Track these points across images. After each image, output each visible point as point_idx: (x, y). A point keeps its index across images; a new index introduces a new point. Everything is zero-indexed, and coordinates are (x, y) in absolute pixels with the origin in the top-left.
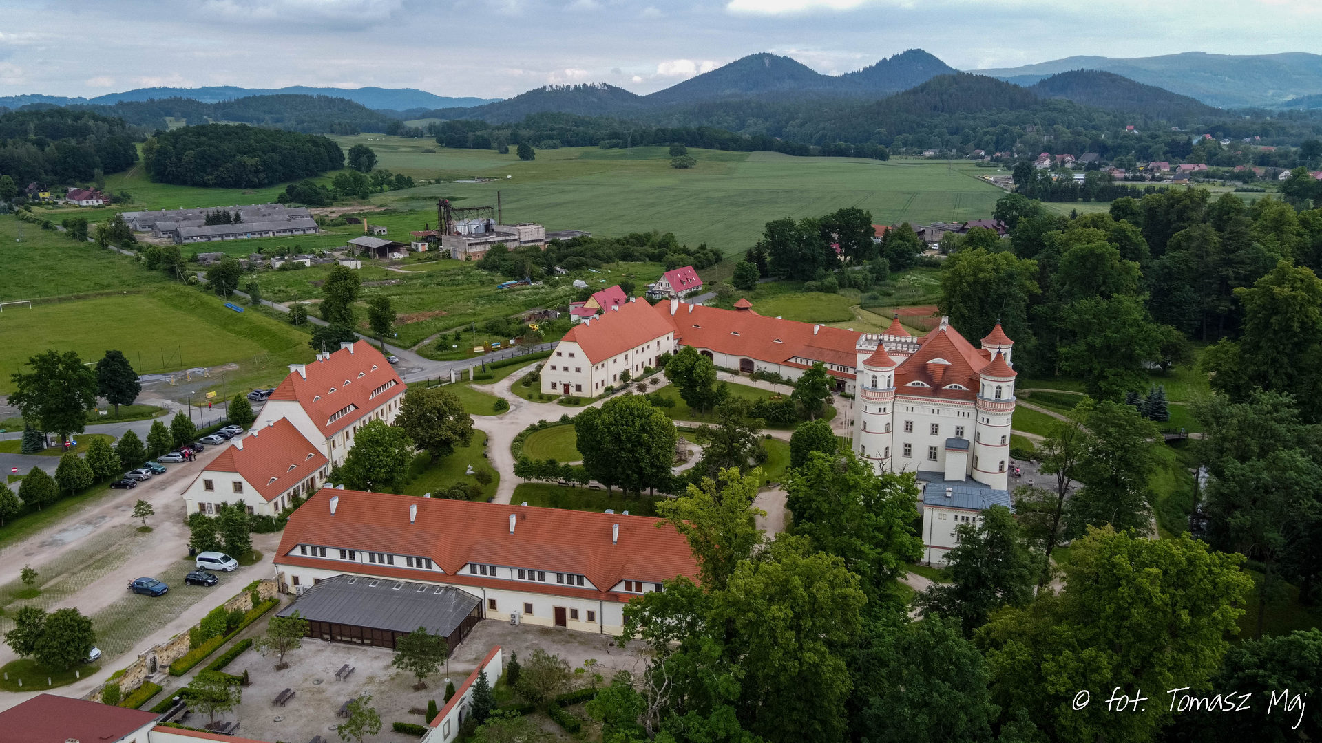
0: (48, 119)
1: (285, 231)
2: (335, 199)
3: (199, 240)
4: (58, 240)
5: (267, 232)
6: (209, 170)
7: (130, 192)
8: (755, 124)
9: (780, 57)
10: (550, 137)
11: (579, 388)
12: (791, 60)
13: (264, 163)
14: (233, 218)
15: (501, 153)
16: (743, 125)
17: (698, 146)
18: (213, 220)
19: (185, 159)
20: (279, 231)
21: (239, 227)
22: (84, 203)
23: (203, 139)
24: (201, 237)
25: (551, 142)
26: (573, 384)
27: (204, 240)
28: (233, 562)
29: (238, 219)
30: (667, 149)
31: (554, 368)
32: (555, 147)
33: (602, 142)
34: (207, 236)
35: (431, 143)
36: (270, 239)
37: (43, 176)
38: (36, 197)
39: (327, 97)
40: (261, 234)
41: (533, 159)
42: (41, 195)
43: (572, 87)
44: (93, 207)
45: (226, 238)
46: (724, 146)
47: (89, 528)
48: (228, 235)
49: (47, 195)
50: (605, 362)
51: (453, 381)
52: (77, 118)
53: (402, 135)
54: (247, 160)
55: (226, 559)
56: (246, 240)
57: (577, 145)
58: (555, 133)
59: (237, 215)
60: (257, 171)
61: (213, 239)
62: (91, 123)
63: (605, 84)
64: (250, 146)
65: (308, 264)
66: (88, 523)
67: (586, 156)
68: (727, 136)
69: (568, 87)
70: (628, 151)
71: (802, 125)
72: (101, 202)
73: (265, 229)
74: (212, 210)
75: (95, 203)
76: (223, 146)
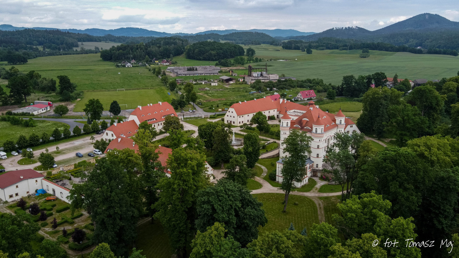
0: (167, 40)
1: (208, 74)
2: (233, 65)
3: (183, 75)
4: (150, 74)
5: (203, 74)
6: (201, 55)
7: (177, 62)
8: (413, 41)
9: (433, 15)
10: (322, 46)
11: (234, 123)
12: (439, 16)
13: (217, 53)
14: (195, 69)
15: (302, 51)
16: (408, 41)
17: (376, 50)
18: (189, 70)
19: (195, 52)
20: (206, 74)
21: (195, 72)
22: (164, 64)
23: (202, 46)
24: (184, 74)
25: (322, 48)
26: (232, 121)
27: (184, 75)
28: (101, 152)
29: (196, 70)
30: (362, 50)
31: (228, 116)
32: (323, 49)
33: (340, 48)
34: (185, 74)
35: (280, 48)
36: (203, 76)
37: (158, 56)
38: (154, 62)
39: (257, 32)
40: (201, 74)
41: (312, 53)
42: (156, 62)
43: (344, 28)
44: (166, 65)
45: (191, 75)
46: (387, 49)
47: (83, 141)
48: (191, 74)
49: (157, 62)
50: (244, 116)
51: (203, 117)
52: (174, 39)
53: (274, 45)
54: (213, 52)
55: (99, 151)
56: (196, 76)
57: (332, 49)
58: (325, 45)
59: (196, 68)
60: (215, 56)
61: (187, 75)
62: (177, 41)
63: (357, 27)
64: (214, 48)
65: (203, 83)
66: (84, 140)
67: (332, 53)
68: (389, 46)
69: (342, 28)
70: (348, 51)
71: (431, 42)
72: (169, 64)
73: (202, 73)
74: (189, 67)
75: (167, 64)
76: (206, 48)
